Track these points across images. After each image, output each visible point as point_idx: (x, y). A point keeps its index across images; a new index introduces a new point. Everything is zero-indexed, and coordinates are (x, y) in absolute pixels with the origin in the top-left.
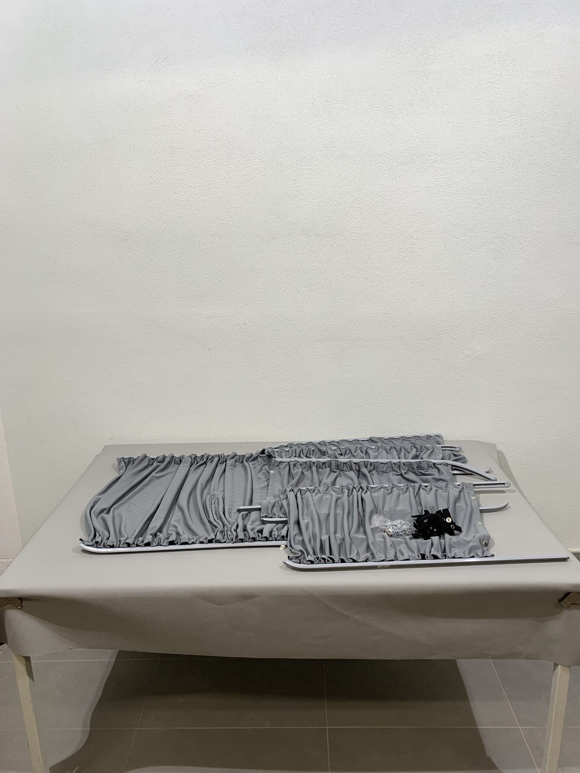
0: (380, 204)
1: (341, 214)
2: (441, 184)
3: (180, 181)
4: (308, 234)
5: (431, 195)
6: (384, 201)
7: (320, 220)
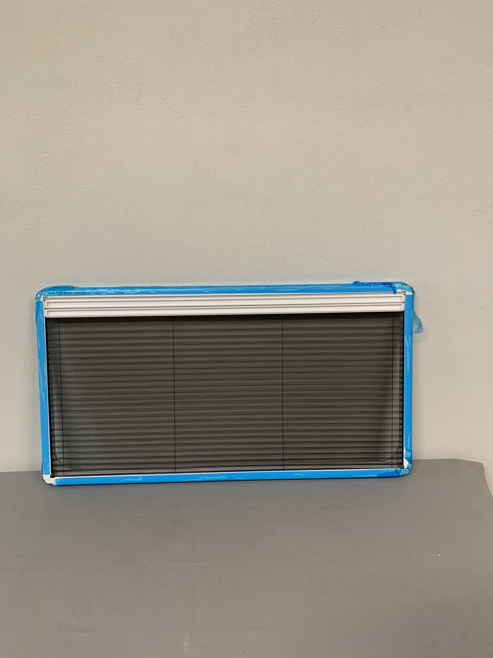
0: (341, 160)
1: (289, 172)
2: (420, 134)
3: (73, 127)
4: (246, 199)
5: (407, 149)
6: (346, 156)
7: (262, 180)
